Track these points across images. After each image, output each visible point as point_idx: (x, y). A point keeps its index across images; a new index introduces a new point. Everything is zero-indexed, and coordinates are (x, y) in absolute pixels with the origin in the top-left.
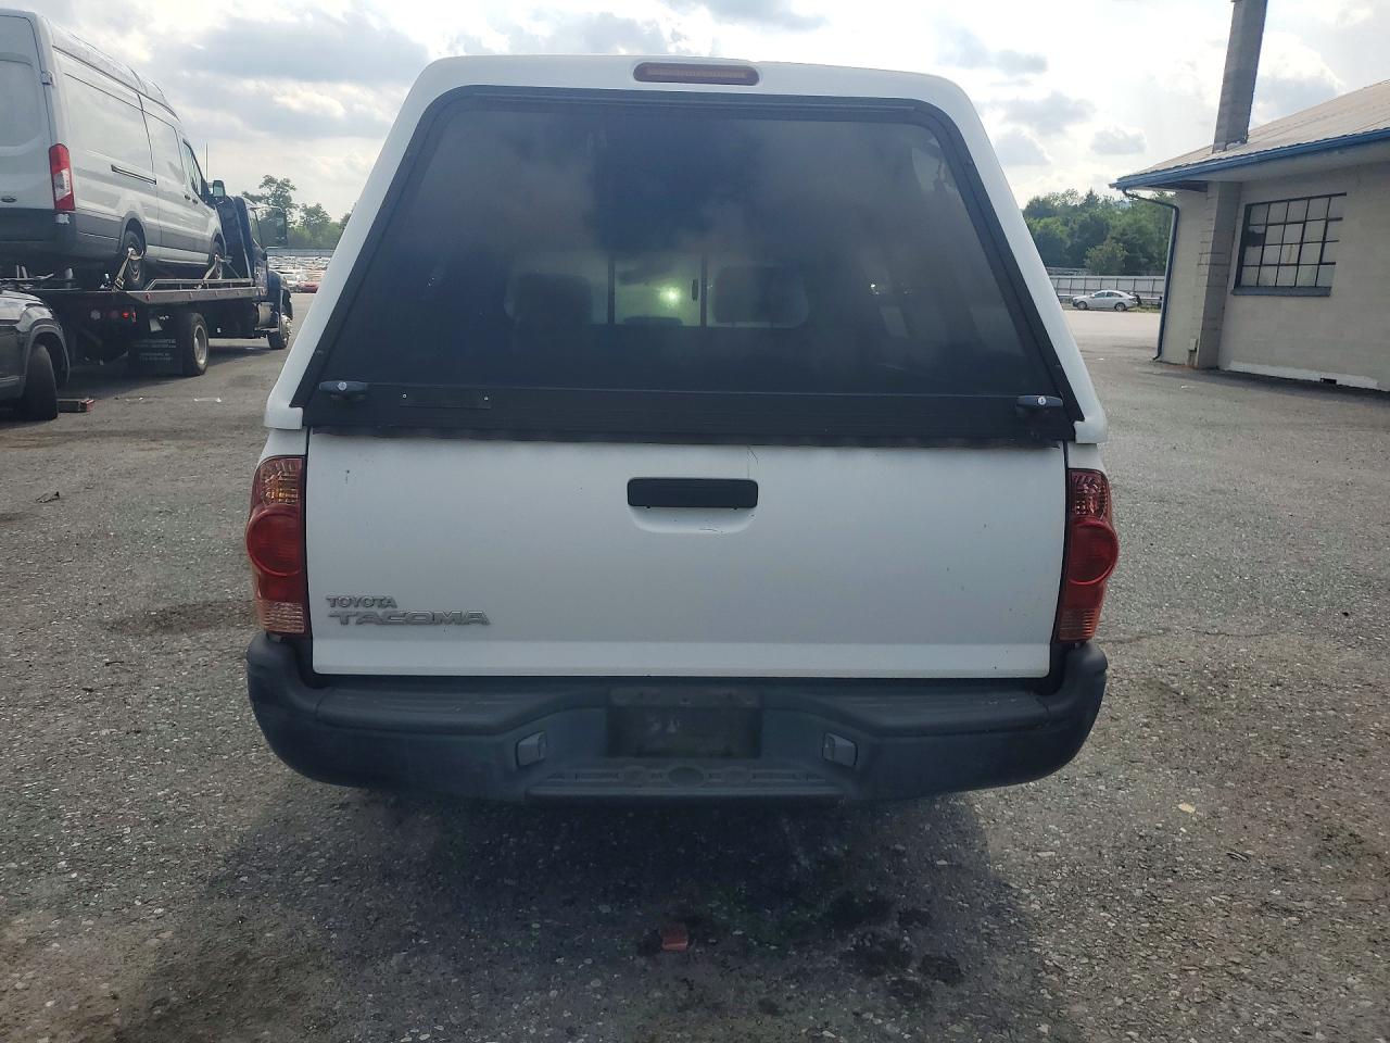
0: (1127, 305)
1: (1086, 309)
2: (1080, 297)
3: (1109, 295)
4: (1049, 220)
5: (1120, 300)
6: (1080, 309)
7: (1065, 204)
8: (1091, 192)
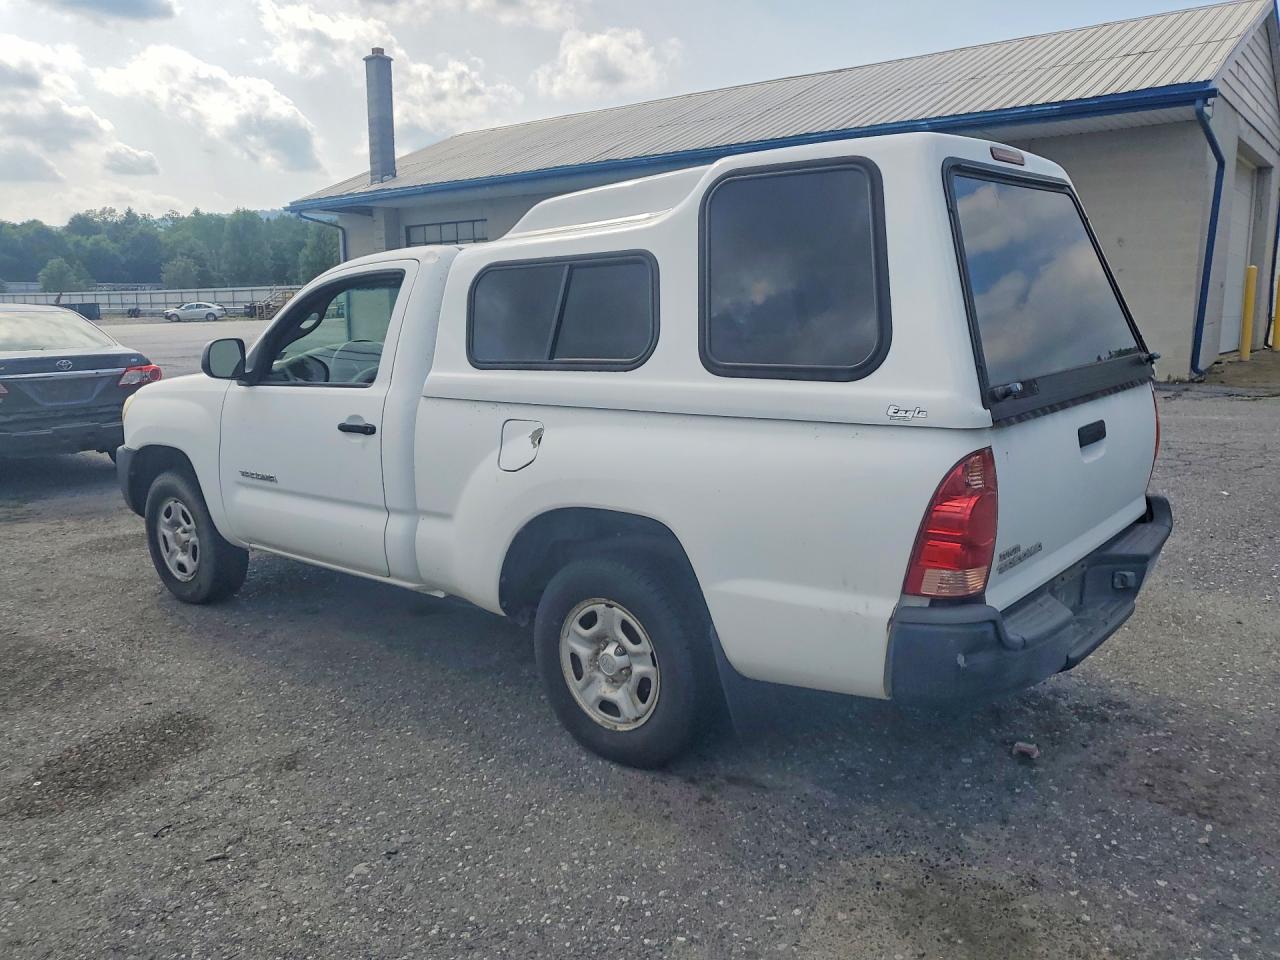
0: (217, 315)
1: (179, 321)
2: (172, 310)
3: (198, 306)
4: (98, 237)
5: (208, 310)
6: (173, 321)
7: (105, 222)
8: (130, 211)
